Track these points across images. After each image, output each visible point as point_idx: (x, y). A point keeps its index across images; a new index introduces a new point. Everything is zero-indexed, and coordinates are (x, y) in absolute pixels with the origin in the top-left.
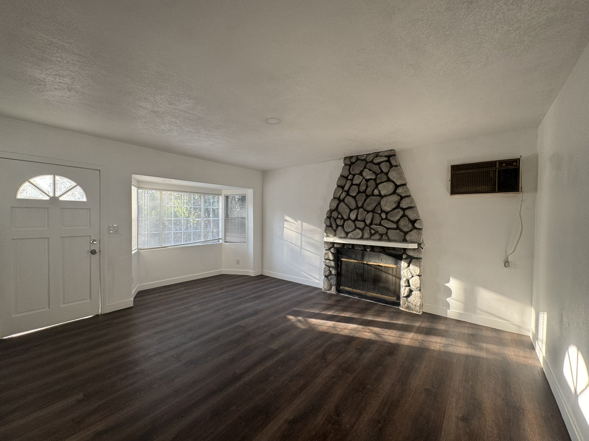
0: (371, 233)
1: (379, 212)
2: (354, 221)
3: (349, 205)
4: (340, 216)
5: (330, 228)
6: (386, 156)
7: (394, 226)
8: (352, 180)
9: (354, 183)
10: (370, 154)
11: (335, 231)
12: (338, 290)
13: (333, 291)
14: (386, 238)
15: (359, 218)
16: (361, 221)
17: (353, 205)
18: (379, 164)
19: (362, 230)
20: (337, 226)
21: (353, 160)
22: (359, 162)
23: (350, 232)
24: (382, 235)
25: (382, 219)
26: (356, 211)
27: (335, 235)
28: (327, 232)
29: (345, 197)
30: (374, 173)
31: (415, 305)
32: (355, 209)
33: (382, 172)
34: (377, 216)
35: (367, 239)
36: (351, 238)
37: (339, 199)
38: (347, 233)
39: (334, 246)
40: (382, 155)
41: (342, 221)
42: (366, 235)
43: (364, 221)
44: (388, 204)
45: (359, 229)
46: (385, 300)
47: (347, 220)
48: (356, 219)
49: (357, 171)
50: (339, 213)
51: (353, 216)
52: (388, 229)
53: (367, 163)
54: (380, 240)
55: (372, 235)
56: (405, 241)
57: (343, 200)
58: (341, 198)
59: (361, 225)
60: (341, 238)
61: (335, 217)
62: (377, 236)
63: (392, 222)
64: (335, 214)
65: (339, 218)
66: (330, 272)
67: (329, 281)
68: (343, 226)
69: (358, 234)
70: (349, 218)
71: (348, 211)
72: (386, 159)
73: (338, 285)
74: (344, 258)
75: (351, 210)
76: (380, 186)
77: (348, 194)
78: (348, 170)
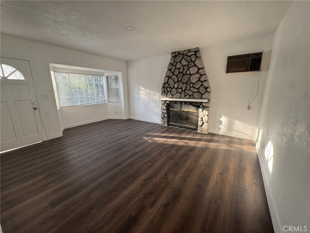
0: (185, 95)
1: (189, 83)
2: (176, 89)
3: (174, 80)
4: (169, 86)
5: (164, 93)
6: (194, 52)
7: (197, 91)
8: (176, 66)
9: (176, 67)
10: (186, 50)
11: (167, 94)
12: (168, 124)
13: (166, 125)
14: (192, 97)
15: (179, 87)
16: (180, 89)
17: (176, 80)
18: (190, 56)
19: (180, 93)
20: (168, 92)
21: (177, 54)
22: (179, 55)
23: (174, 95)
24: (190, 96)
25: (191, 87)
26: (177, 83)
27: (167, 97)
28: (163, 95)
29: (172, 75)
30: (188, 61)
31: (205, 130)
32: (177, 82)
33: (192, 61)
34: (188, 85)
35: (183, 98)
36: (175, 98)
37: (168, 77)
38: (173, 95)
39: (166, 102)
40: (192, 51)
41: (170, 89)
42: (183, 96)
43: (181, 88)
44: (194, 79)
45: (179, 93)
46: (191, 128)
47: (173, 88)
48: (178, 88)
49: (179, 61)
50: (169, 85)
51: (176, 86)
52: (193, 92)
53: (184, 55)
54: (189, 98)
55: (185, 96)
56: (202, 98)
57: (171, 77)
58: (170, 76)
59: (180, 91)
60: (170, 98)
61: (167, 87)
62: (188, 96)
63: (196, 88)
64: (166, 85)
65: (169, 87)
66: (164, 115)
67: (164, 120)
68: (170, 92)
69: (178, 96)
70: (174, 87)
71: (173, 83)
72: (194, 53)
73: (168, 122)
74: (171, 108)
75: (175, 83)
76: (191, 69)
77: (173, 74)
78: (173, 60)
